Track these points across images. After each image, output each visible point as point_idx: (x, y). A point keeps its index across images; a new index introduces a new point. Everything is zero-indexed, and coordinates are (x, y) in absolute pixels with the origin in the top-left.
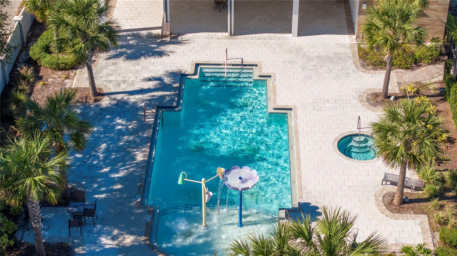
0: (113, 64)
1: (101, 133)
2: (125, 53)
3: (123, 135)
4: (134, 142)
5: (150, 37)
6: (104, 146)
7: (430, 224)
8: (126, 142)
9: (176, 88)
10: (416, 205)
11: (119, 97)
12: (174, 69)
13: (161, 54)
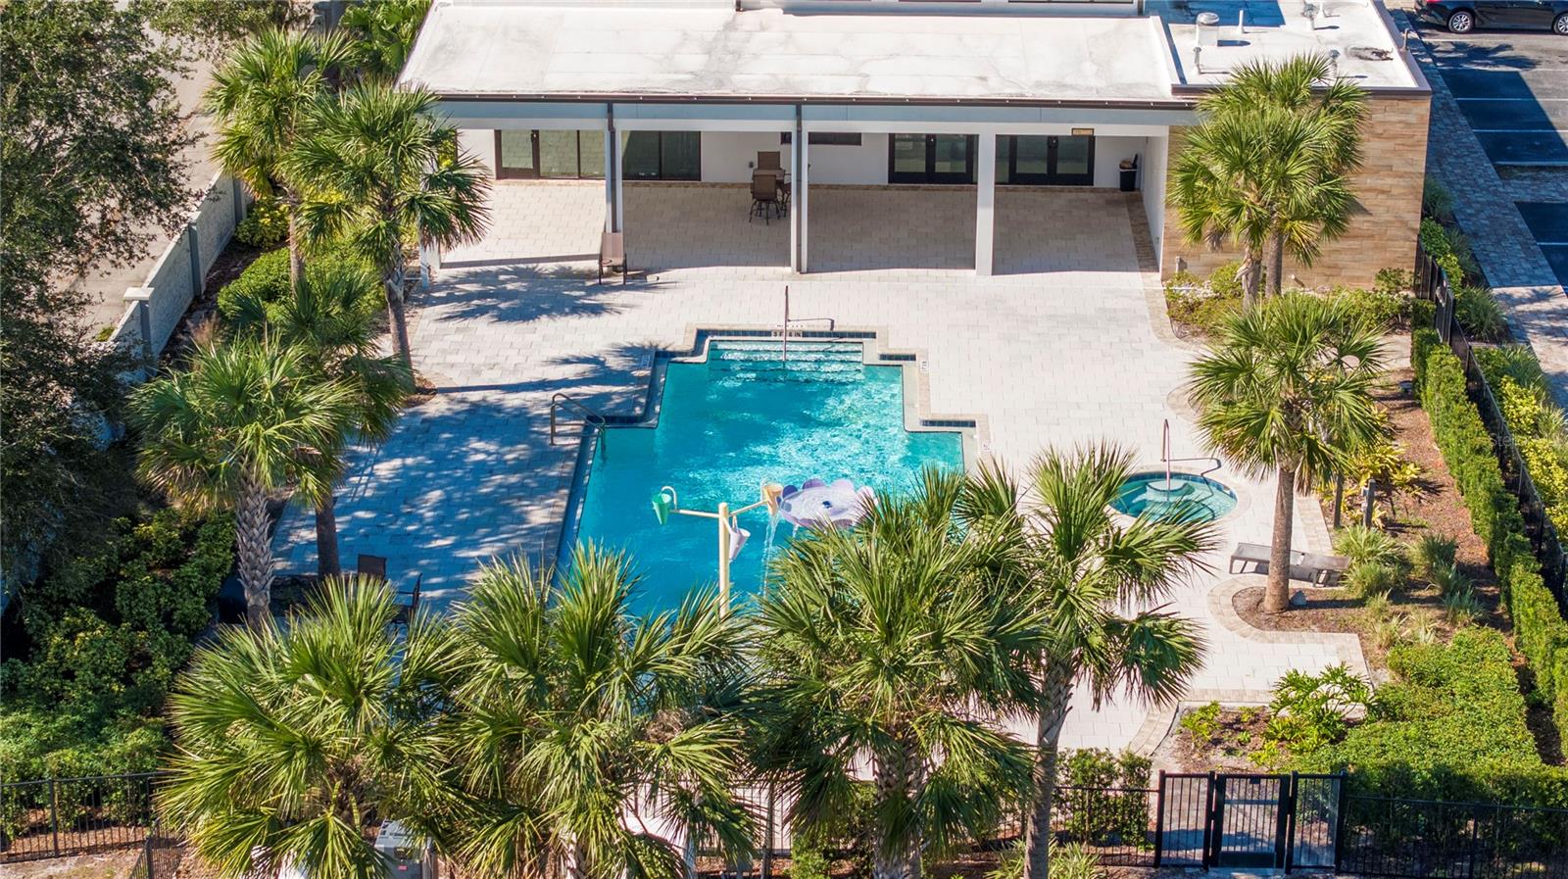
0: (458, 330)
1: (428, 469)
2: (494, 307)
3: (492, 472)
4: (522, 486)
5: (565, 275)
6: (436, 495)
7: (1365, 653)
8: (500, 486)
9: (640, 380)
10: (1328, 612)
11: (475, 396)
12: (637, 340)
13: (597, 310)
